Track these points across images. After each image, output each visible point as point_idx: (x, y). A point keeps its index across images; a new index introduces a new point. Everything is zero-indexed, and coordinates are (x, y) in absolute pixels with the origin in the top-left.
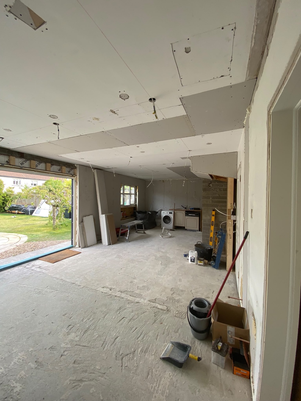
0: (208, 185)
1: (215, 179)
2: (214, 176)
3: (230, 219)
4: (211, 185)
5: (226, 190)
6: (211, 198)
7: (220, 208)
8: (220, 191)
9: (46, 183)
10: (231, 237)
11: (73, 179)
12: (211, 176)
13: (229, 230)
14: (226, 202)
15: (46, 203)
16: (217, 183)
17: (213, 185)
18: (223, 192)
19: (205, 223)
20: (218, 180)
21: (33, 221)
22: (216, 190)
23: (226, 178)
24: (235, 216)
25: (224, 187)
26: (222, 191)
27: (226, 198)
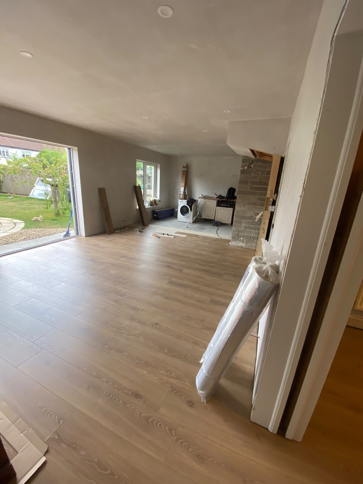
0: (249, 166)
1: (258, 157)
2: (257, 152)
3: (267, 210)
4: (252, 166)
5: (269, 173)
6: (249, 184)
7: (259, 197)
8: (262, 174)
9: (40, 154)
10: (265, 231)
11: (70, 149)
12: (252, 151)
13: (264, 224)
14: (266, 189)
15: (42, 181)
16: (260, 163)
17: (254, 166)
18: (266, 175)
19: (237, 215)
20: (261, 158)
21: (30, 204)
22: (258, 173)
23: (271, 156)
24: (274, 207)
25: (268, 169)
26: (264, 174)
27: (267, 184)
